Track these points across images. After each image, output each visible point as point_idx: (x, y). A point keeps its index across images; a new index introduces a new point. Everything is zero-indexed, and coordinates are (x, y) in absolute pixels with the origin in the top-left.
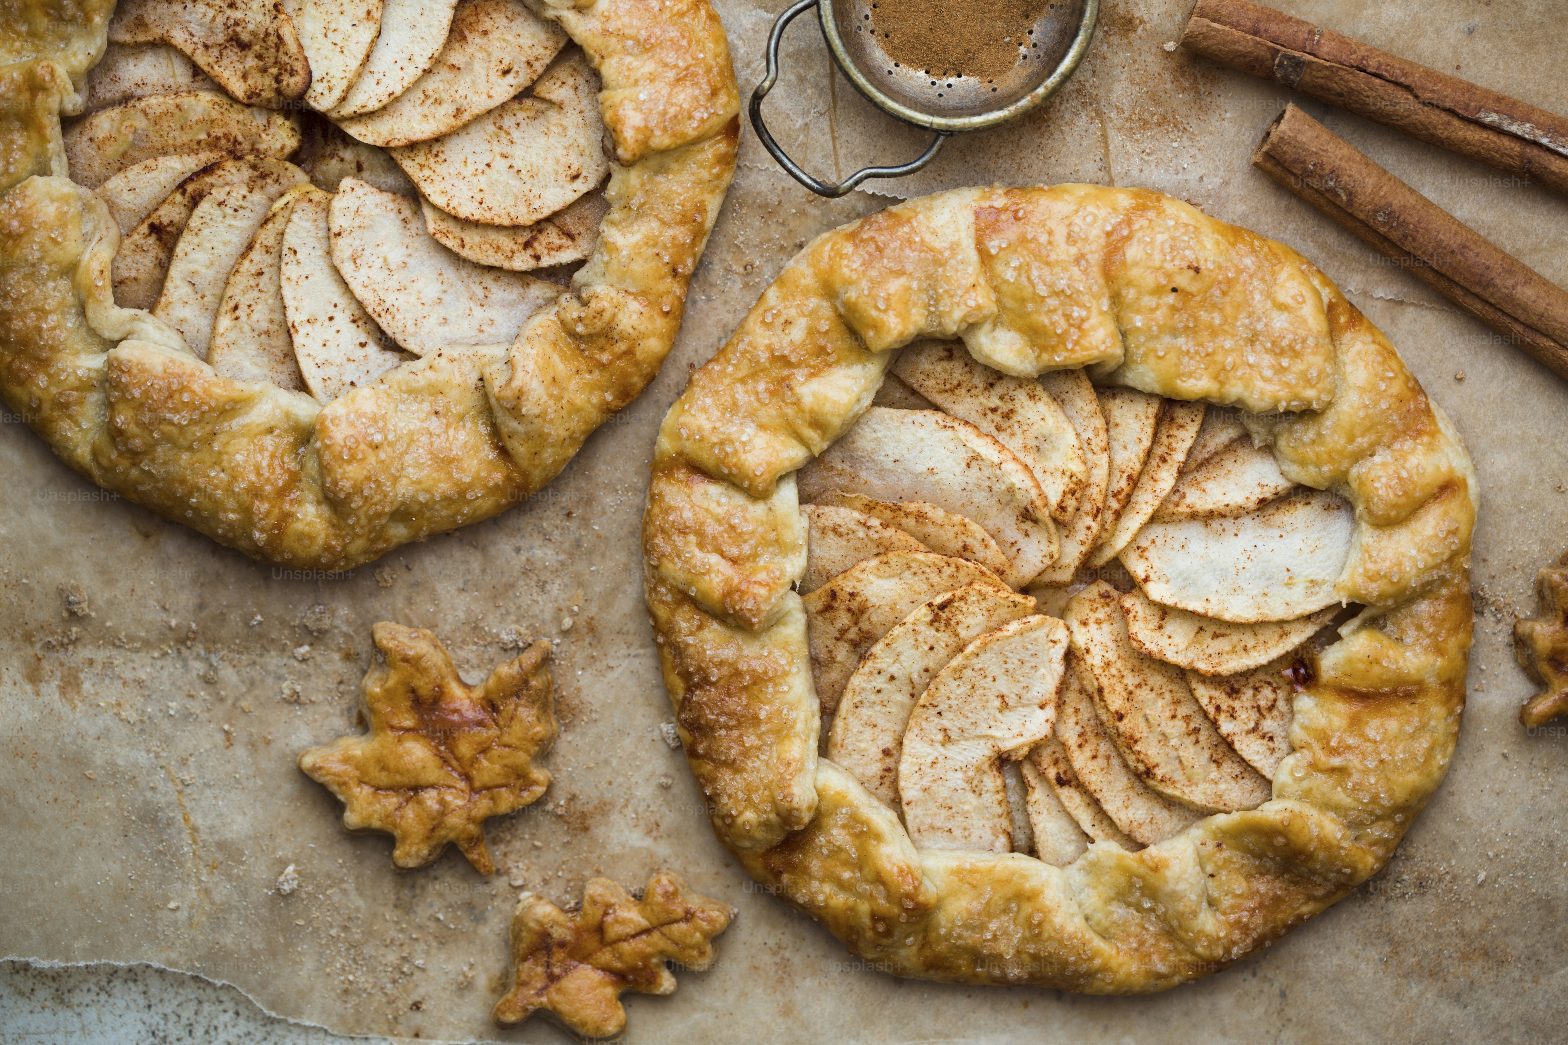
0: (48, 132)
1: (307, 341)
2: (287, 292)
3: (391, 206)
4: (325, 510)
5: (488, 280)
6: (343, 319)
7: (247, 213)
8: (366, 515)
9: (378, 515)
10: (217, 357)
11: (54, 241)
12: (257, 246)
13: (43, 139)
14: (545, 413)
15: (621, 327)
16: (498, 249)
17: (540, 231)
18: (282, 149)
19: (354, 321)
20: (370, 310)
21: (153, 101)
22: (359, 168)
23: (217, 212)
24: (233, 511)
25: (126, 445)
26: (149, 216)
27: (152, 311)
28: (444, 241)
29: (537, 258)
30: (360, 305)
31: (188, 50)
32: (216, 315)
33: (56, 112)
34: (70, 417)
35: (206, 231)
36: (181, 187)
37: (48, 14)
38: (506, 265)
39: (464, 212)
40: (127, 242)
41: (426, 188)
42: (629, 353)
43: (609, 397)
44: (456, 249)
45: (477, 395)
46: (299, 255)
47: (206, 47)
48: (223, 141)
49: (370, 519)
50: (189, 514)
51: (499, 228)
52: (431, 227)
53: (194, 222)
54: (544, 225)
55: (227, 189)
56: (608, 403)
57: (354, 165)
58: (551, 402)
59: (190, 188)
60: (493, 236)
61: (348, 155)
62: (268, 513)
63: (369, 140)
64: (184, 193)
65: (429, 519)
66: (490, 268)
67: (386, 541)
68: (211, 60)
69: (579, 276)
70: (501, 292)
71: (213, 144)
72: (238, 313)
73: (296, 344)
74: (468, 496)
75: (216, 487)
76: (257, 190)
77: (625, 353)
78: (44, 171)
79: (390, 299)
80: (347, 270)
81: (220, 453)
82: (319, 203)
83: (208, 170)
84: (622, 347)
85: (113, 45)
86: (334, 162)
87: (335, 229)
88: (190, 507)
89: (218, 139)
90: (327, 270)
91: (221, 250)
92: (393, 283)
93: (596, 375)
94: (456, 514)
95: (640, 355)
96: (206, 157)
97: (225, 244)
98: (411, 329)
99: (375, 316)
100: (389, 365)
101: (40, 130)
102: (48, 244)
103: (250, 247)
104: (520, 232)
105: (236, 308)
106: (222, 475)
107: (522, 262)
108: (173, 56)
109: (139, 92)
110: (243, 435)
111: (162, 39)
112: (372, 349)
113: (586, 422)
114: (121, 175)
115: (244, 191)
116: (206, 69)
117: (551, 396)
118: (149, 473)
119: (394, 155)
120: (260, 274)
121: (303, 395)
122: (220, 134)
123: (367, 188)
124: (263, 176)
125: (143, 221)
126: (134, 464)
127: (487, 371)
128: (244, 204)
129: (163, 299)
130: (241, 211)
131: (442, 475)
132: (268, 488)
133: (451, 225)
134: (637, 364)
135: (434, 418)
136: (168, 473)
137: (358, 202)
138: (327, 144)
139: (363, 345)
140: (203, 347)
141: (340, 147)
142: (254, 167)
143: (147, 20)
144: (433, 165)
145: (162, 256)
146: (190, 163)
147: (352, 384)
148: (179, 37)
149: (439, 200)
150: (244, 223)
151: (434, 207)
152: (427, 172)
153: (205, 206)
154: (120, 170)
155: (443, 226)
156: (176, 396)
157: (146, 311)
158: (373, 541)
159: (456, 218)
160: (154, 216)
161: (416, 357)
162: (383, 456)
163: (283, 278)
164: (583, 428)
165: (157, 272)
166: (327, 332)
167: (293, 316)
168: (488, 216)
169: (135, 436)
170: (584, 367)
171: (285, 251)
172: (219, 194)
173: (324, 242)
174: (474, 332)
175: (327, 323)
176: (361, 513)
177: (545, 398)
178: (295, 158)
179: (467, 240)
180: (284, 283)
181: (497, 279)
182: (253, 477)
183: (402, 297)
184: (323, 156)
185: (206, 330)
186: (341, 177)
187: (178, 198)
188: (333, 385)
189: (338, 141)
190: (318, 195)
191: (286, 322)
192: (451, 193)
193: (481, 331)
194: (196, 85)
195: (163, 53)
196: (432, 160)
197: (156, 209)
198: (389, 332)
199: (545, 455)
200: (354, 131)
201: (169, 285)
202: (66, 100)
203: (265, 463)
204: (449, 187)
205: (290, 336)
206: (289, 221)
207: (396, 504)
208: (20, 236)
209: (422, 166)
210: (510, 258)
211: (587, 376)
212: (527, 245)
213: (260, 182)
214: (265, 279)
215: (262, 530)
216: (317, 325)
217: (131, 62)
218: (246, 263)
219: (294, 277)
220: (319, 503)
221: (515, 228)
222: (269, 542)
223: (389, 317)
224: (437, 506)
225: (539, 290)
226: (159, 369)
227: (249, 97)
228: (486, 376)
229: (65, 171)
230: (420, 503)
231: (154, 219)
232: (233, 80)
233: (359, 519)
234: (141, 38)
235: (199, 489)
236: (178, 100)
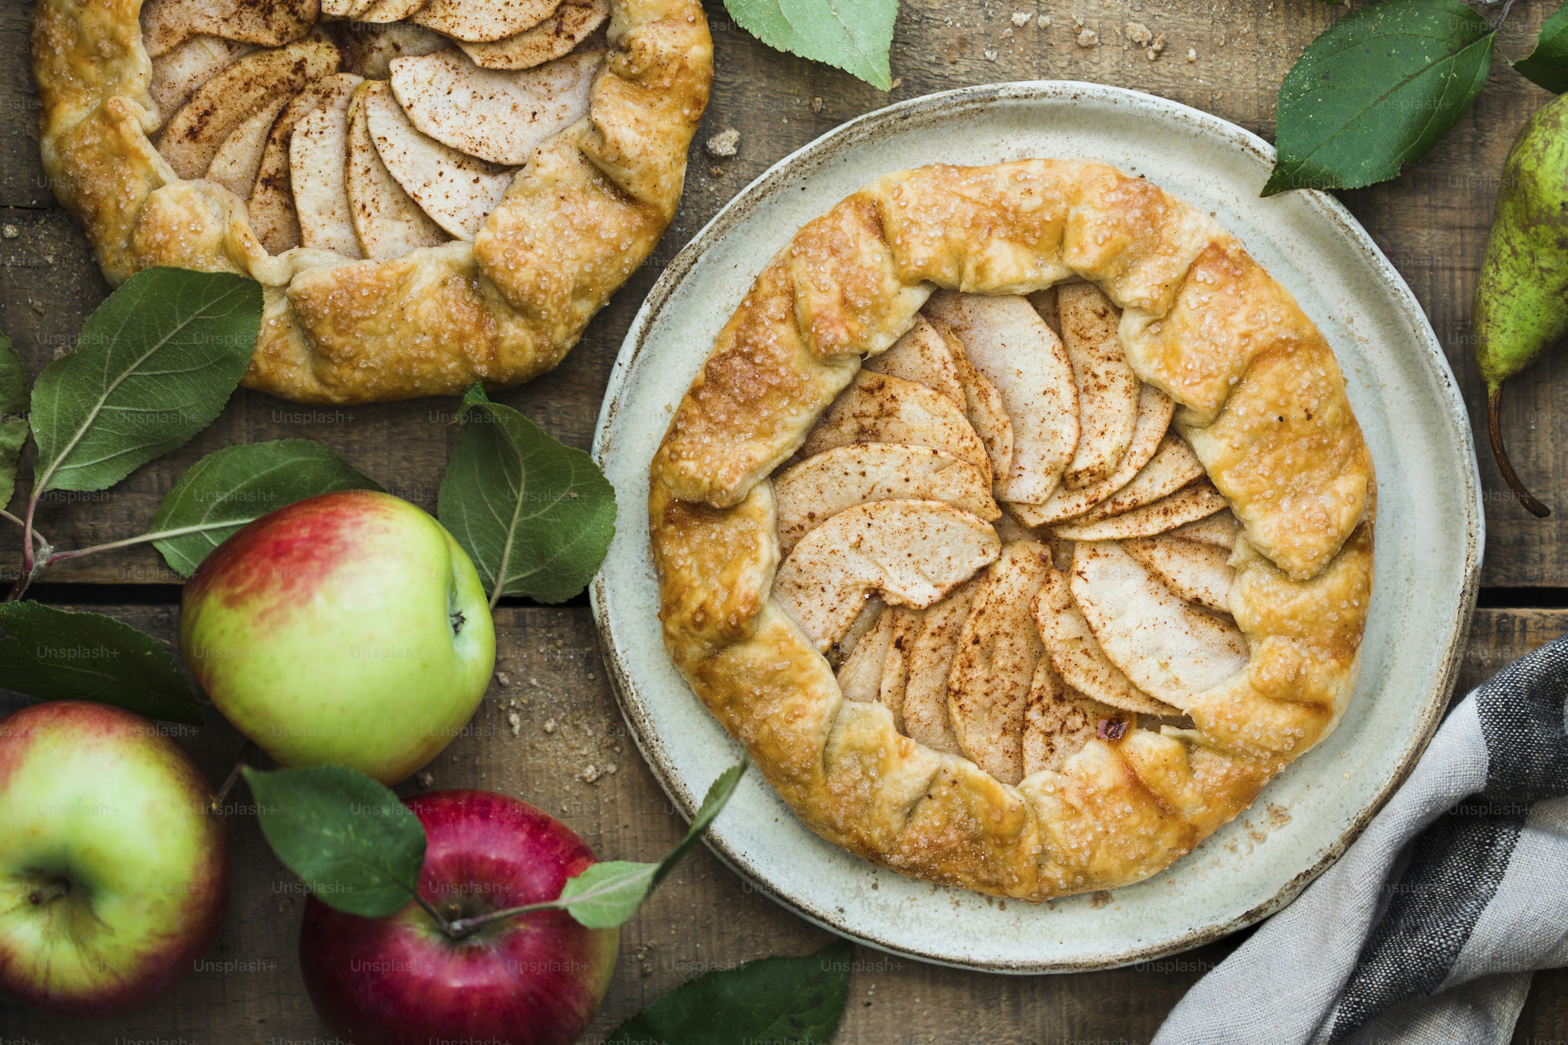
0: (143, 151)
1: (433, 201)
2: (396, 172)
3: (437, 63)
4: (519, 319)
5: (543, 77)
6: (450, 169)
7: (330, 130)
8: (554, 305)
9: (562, 300)
10: (371, 253)
11: (196, 232)
12: (354, 150)
13: (143, 159)
14: (645, 148)
15: (665, 52)
16: (537, 48)
17: (562, 16)
18: (328, 66)
19: (459, 167)
20: (467, 151)
21: (209, 86)
22: (397, 48)
23: (308, 142)
24: (450, 361)
25: (340, 356)
26: (257, 175)
27: (301, 245)
28: (493, 66)
29: (571, 37)
30: (457, 151)
31: (214, 30)
32: (352, 221)
33: (141, 133)
34: (284, 362)
35: (307, 161)
36: (269, 138)
37: (92, 62)
38: (551, 56)
39: (496, 34)
40: (253, 205)
41: (457, 32)
42: (683, 68)
43: (686, 112)
44: (507, 66)
45: (586, 167)
46: (390, 141)
47: (226, 20)
48: (280, 87)
49: (558, 306)
50: (417, 384)
51: (529, 31)
52: (478, 61)
53: (295, 159)
54: (562, 10)
55: (305, 120)
56: (688, 117)
57: (391, 48)
58: (645, 139)
59: (277, 135)
60: (527, 40)
61: (383, 42)
62: (478, 347)
63: (392, 18)
64: (274, 142)
65: (603, 284)
66: (540, 67)
67: (579, 319)
68: (236, 28)
69: (612, 32)
70: (558, 80)
71: (274, 93)
72: (367, 210)
73: (425, 208)
74: (623, 248)
75: (427, 350)
76: (328, 108)
77: (679, 70)
78: (158, 184)
79: (477, 134)
80: (432, 130)
81: (415, 322)
82: (382, 91)
83: (282, 113)
84: (674, 67)
85: (156, 59)
86: (375, 54)
87: (405, 103)
88: (417, 378)
89: (275, 86)
90: (416, 139)
91: (327, 169)
92: (473, 120)
93: (667, 100)
94: (620, 269)
95: (691, 66)
96: (274, 106)
97: (327, 163)
98: (505, 147)
99: (473, 153)
100: (504, 185)
101: (137, 153)
102: (193, 237)
103: (349, 154)
104: (547, 25)
105: (364, 207)
106: (426, 338)
107: (562, 47)
108: (204, 42)
109: (195, 86)
110: (424, 299)
111: (189, 33)
112: (487, 181)
113: (680, 141)
114: (219, 155)
115: (318, 113)
116: (235, 37)
117: (642, 134)
118: (369, 369)
119: (418, 21)
120: (368, 171)
121: (454, 243)
122: (274, 82)
123: (412, 59)
124: (327, 95)
125: (255, 182)
126: (354, 369)
127: (583, 143)
128: (325, 124)
129: (304, 232)
130: (326, 132)
131: (594, 243)
132: (467, 328)
133: (493, 51)
134: (693, 74)
135: (563, 203)
136: (383, 361)
137: (412, 74)
138: (362, 44)
139: (476, 181)
140: (356, 251)
141: (373, 40)
142: (316, 92)
143: (170, 26)
144: (453, 12)
145: (284, 200)
146: (266, 117)
147: (485, 214)
148: (201, 25)
149: (471, 36)
150: (333, 140)
151: (471, 44)
152: (450, 20)
153: (297, 142)
154: (214, 153)
155: (487, 54)
156: (357, 295)
157: (296, 248)
158: (568, 324)
159: (492, 43)
160: (262, 172)
161: (521, 166)
162: (540, 252)
163: (387, 164)
164: (681, 147)
165: (288, 215)
166: (444, 185)
167: (410, 189)
168: (516, 26)
169: (343, 346)
170: (654, 100)
171: (376, 142)
172: (301, 127)
173: (403, 118)
174: (556, 123)
175: (439, 179)
176: (549, 305)
177: (638, 138)
178: (343, 67)
179: (510, 54)
180: (390, 167)
181: (550, 73)
182: (451, 326)
183: (485, 127)
184: (365, 55)
185: (351, 238)
186: (387, 64)
187: (272, 148)
188: (471, 223)
189: (370, 36)
190: (377, 86)
191: (408, 196)
192: (478, 26)
193: (560, 119)
194: (236, 55)
195: (195, 44)
196: (449, 9)
197: (260, 167)
198: (491, 159)
199: (663, 183)
200: (376, 18)
201: (302, 218)
202: (143, 120)
203: (453, 310)
204: (474, 22)
205: (417, 205)
206: (367, 117)
207: (571, 285)
208: (167, 243)
209: (444, 18)
210: (551, 49)
211: (660, 104)
212: (558, 33)
213: (328, 101)
214: (373, 172)
215: (481, 363)
216: (433, 185)
217: (176, 65)
218: (353, 168)
219: (395, 159)
220: (512, 317)
221: (542, 23)
222: (491, 369)
223: (484, 148)
224: (603, 269)
225: (587, 63)
226: (333, 283)
227: (281, 39)
228: (584, 148)
229: (173, 175)
230: (589, 274)
231: (263, 175)
232: (261, 34)
233: (549, 311)
234: (174, 42)
235: (414, 359)
236: (228, 75)
